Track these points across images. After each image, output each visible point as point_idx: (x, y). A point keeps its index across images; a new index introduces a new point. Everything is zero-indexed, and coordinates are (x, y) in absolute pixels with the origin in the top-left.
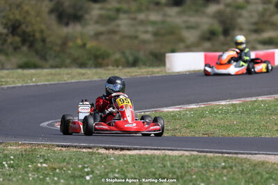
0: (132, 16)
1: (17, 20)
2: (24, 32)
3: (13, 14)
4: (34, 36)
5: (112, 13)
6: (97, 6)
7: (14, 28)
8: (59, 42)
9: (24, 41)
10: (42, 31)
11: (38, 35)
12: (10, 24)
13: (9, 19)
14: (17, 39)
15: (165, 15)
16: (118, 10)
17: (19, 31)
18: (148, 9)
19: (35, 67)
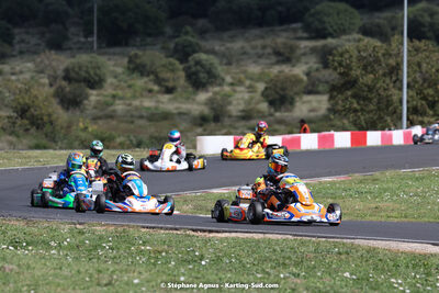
0: (128, 102)
1: (26, 104)
2: (33, 116)
3: (23, 98)
4: (42, 119)
5: (109, 99)
6: (94, 92)
7: (23, 112)
8: (65, 125)
9: (32, 124)
10: (50, 115)
11: (45, 118)
12: (19, 107)
13: (19, 103)
14: (26, 122)
15: (158, 102)
16: (114, 97)
17: (28, 114)
18: (142, 96)
19: (45, 148)
